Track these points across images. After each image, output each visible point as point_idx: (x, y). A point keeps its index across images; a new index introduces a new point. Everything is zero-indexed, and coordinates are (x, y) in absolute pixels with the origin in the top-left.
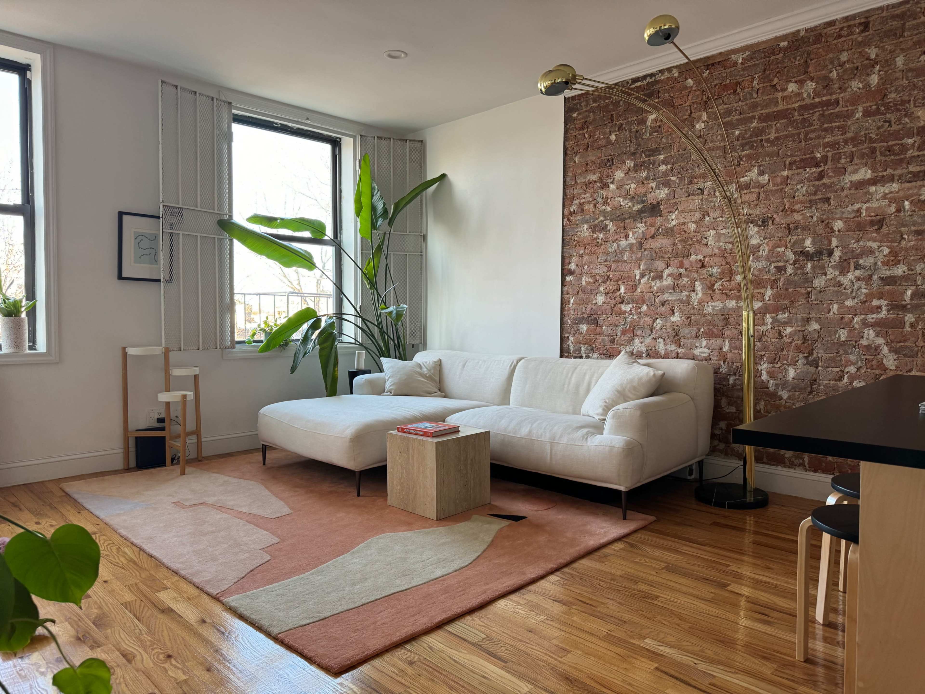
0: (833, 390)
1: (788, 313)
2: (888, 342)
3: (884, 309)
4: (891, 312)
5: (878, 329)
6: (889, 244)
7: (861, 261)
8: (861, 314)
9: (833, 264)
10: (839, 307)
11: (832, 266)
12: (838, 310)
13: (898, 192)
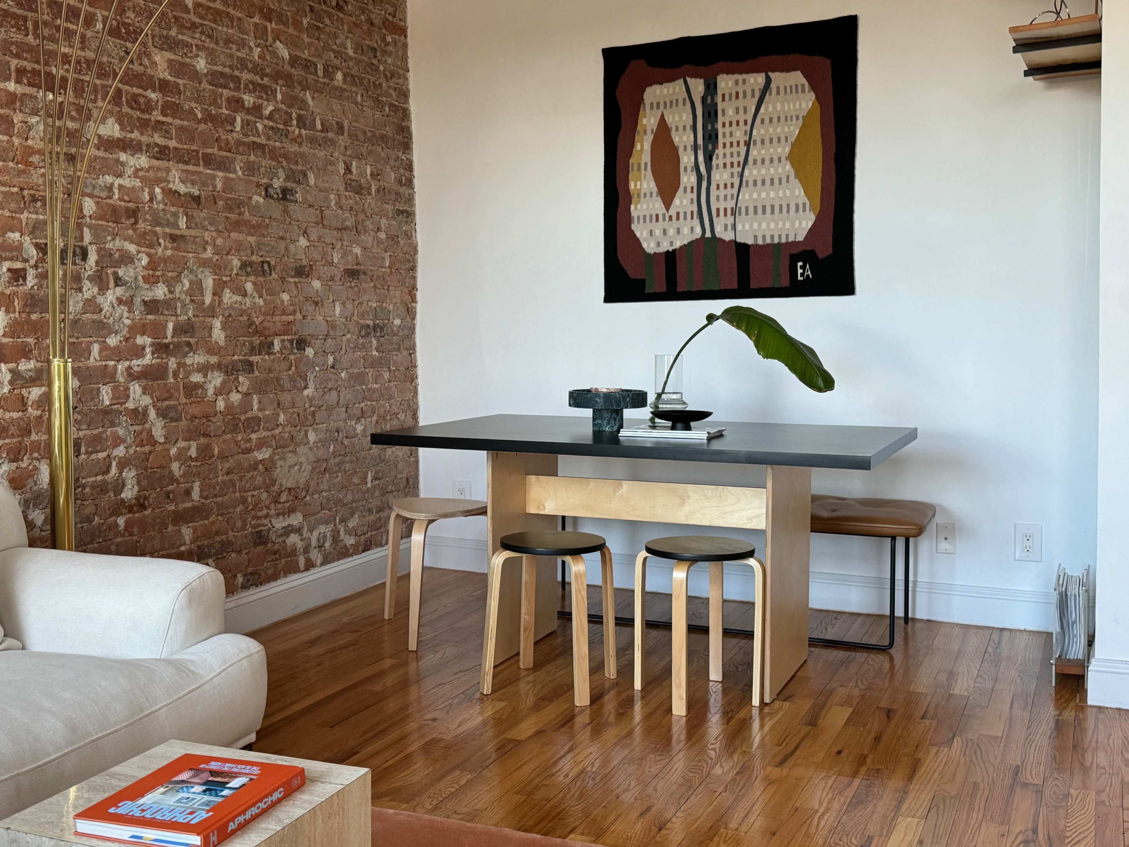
0: (101, 490)
1: (35, 361)
2: (154, 402)
3: (148, 350)
4: (156, 355)
5: (144, 382)
6: (147, 250)
7: (121, 272)
8: (127, 360)
9: (90, 273)
10: (100, 349)
11: (89, 276)
12: (100, 353)
13: (148, 171)
